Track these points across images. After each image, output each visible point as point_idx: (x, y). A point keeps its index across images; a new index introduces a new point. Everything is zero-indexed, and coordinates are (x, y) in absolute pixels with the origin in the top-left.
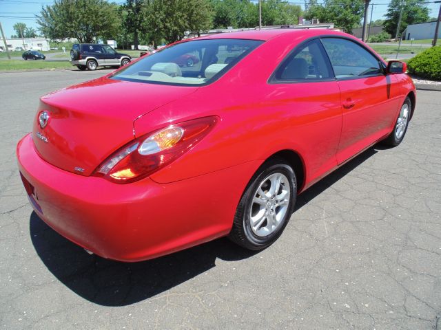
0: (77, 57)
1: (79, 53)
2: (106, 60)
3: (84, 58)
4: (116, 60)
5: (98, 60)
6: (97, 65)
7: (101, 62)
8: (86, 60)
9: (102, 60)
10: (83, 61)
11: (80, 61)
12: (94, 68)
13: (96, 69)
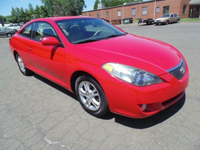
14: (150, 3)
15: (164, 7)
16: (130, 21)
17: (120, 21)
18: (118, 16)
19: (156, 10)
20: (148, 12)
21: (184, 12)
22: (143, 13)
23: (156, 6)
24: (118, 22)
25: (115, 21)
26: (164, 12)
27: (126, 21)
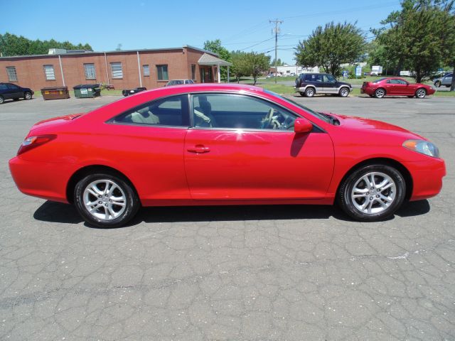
0: (299, 85)
1: (301, 81)
2: (325, 88)
3: (304, 86)
4: (335, 89)
5: (317, 89)
6: (315, 93)
7: (319, 90)
8: (305, 88)
9: (321, 88)
10: (302, 89)
11: (300, 88)
12: (311, 95)
13: (313, 97)
14: (127, 56)
15: (158, 66)
16: (95, 90)
17: (66, 90)
18: (48, 78)
19: (142, 70)
20: (126, 74)
21: (193, 78)
22: (114, 75)
23: (141, 62)
24: (61, 93)
25: (51, 90)
26: (160, 77)
27: (84, 92)
